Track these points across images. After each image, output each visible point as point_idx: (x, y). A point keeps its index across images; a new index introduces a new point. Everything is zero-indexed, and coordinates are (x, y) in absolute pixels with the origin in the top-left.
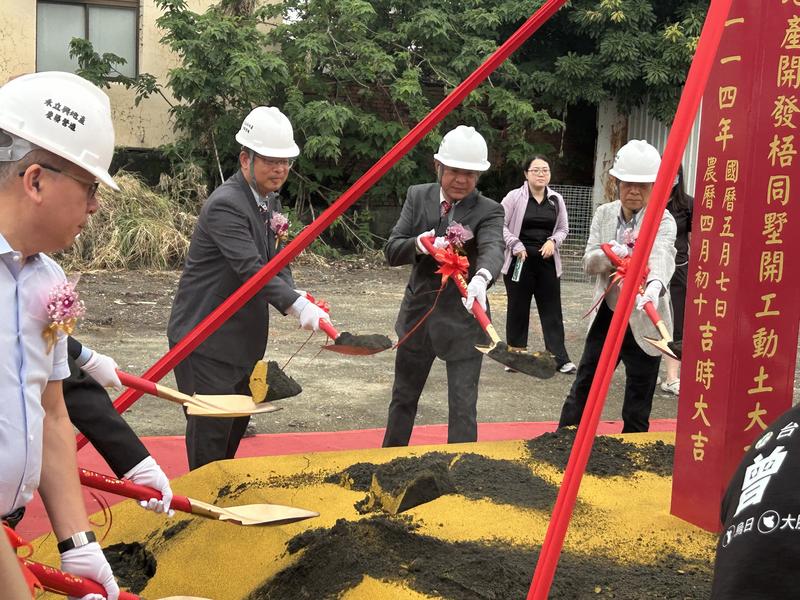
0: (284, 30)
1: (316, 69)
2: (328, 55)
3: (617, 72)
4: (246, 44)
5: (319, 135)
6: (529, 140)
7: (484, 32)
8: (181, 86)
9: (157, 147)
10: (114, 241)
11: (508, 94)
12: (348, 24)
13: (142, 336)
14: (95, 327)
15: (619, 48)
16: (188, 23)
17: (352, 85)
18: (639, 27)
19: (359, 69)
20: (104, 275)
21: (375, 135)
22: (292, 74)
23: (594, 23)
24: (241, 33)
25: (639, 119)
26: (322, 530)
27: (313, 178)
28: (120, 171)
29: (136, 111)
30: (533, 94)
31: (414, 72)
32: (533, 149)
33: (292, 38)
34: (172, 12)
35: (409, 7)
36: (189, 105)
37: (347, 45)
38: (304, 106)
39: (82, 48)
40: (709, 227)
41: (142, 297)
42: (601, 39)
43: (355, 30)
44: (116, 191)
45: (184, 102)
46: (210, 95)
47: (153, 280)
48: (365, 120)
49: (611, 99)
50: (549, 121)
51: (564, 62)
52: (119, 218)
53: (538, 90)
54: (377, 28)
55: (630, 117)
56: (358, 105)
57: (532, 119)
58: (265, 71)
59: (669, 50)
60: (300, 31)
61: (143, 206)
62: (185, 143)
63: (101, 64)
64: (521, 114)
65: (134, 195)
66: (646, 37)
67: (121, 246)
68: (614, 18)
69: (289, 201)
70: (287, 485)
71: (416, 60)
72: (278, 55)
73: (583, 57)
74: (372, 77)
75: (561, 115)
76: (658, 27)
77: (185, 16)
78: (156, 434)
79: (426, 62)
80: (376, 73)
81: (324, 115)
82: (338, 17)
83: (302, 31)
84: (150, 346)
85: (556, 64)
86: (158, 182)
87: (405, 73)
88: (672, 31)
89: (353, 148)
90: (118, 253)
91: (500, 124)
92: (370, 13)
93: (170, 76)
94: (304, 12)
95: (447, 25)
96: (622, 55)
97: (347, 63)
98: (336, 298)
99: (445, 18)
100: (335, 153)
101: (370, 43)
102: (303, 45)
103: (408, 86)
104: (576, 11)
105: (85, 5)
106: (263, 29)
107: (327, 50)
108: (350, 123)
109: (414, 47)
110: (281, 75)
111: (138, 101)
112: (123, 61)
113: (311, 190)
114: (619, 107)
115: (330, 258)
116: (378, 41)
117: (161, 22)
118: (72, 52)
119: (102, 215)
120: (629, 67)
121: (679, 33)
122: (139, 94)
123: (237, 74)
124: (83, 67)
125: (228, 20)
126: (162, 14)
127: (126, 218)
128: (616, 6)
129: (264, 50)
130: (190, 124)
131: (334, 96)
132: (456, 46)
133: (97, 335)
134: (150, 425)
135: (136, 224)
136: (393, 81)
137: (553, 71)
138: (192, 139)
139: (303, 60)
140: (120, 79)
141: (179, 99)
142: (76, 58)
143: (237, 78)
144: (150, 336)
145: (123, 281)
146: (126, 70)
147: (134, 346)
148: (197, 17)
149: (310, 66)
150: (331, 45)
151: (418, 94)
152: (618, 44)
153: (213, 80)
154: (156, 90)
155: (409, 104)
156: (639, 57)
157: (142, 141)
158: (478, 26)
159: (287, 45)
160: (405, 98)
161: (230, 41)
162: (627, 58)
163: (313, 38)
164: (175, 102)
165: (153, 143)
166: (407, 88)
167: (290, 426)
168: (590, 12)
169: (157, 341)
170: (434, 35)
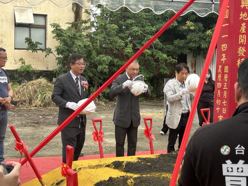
0: (90, 34)
1: (101, 45)
2: (104, 41)
3: (192, 45)
4: (79, 38)
5: (102, 65)
6: (166, 66)
7: (152, 33)
8: (59, 51)
9: (52, 70)
10: (39, 99)
11: (159, 52)
12: (110, 32)
13: (48, 127)
14: (33, 125)
15: (193, 38)
16: (61, 32)
17: (112, 50)
18: (199, 31)
19: (114, 45)
20: (36, 109)
21: (119, 65)
22: (93, 47)
23: (185, 30)
24: (78, 35)
25: (199, 59)
26: (105, 181)
27: (100, 78)
28: (41, 77)
29: (45, 59)
30: (167, 52)
31: (131, 46)
32: (167, 68)
33: (93, 36)
34: (56, 29)
35: (128, 26)
36: (62, 57)
37: (110, 38)
38: (97, 57)
39: (29, 40)
40: (220, 86)
41: (48, 115)
42: (187, 35)
43: (112, 33)
44: (39, 83)
45: (60, 56)
46: (68, 53)
47: (51, 110)
48: (116, 60)
49: (191, 53)
50: (172, 60)
51: (176, 42)
52: (40, 91)
53: (168, 50)
54: (119, 33)
55: (197, 58)
56: (113, 56)
57: (167, 59)
58: (85, 46)
59: (208, 38)
60: (95, 34)
61: (48, 88)
62: (61, 68)
63: (35, 45)
64: (163, 58)
65: (45, 84)
66: (201, 34)
67: (41, 100)
68: (191, 28)
69: (93, 86)
70: (94, 168)
71: (131, 42)
72: (89, 41)
73: (182, 40)
74: (118, 48)
75: (176, 58)
76: (204, 31)
77: (60, 30)
78: (53, 156)
79: (134, 43)
80: (119, 46)
81: (103, 59)
82: (107, 29)
83: (96, 34)
84: (51, 130)
85: (174, 42)
86: (52, 80)
87: (128, 46)
88: (209, 32)
89: (112, 69)
90: (40, 102)
91: (157, 61)
92: (117, 28)
93: (56, 48)
94: (97, 28)
95: (140, 32)
96: (194, 40)
97: (110, 43)
98: (108, 115)
99: (139, 29)
100: (107, 70)
101: (117, 37)
102: (96, 38)
103: (129, 50)
104: (180, 27)
105: (29, 27)
106: (84, 33)
107: (104, 40)
108: (111, 61)
109: (130, 38)
110: (90, 47)
111: (46, 56)
112: (41, 44)
113: (99, 82)
114: (193, 55)
115: (106, 102)
116: (119, 36)
117: (53, 32)
118: (26, 42)
119: (35, 91)
120: (196, 43)
121: (211, 33)
122: (46, 54)
123: (77, 47)
124: (29, 46)
125: (73, 31)
126: (53, 29)
127: (43, 91)
128: (191, 25)
129: (85, 40)
130: (62, 63)
131: (106, 53)
132: (143, 38)
133: (34, 127)
134: (51, 154)
135: (46, 93)
136: (124, 48)
137: (173, 45)
138: (63, 67)
139: (96, 42)
140: (40, 49)
141: (59, 55)
142: (27, 44)
143: (76, 48)
144: (50, 127)
145: (42, 111)
146: (42, 47)
147: (45, 130)
148: (64, 30)
149: (98, 44)
150: (105, 38)
151: (132, 52)
152: (192, 36)
153: (69, 49)
154: (52, 53)
155: (129, 55)
156: (199, 40)
157: (47, 68)
158: (150, 32)
159: (91, 38)
160: (128, 53)
161: (74, 37)
162: (195, 40)
163: (100, 36)
164: (57, 56)
165: (51, 69)
166: (128, 50)
167: (94, 153)
168: (184, 27)
169: (53, 128)
170: (136, 34)
